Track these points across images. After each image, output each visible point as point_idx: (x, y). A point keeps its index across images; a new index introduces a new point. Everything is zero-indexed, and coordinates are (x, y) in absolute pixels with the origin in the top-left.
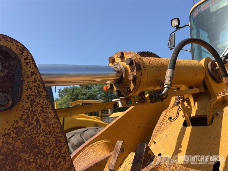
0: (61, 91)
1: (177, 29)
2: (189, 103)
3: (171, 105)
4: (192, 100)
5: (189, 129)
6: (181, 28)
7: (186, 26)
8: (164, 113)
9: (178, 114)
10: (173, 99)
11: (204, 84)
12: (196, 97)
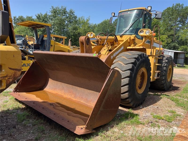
0: (16, 19)
1: (113, 17)
2: (109, 46)
3: (105, 46)
4: (110, 46)
5: (108, 52)
6: (115, 16)
7: (116, 16)
8: (103, 48)
9: (106, 48)
10: (106, 45)
11: (113, 42)
12: (111, 45)
